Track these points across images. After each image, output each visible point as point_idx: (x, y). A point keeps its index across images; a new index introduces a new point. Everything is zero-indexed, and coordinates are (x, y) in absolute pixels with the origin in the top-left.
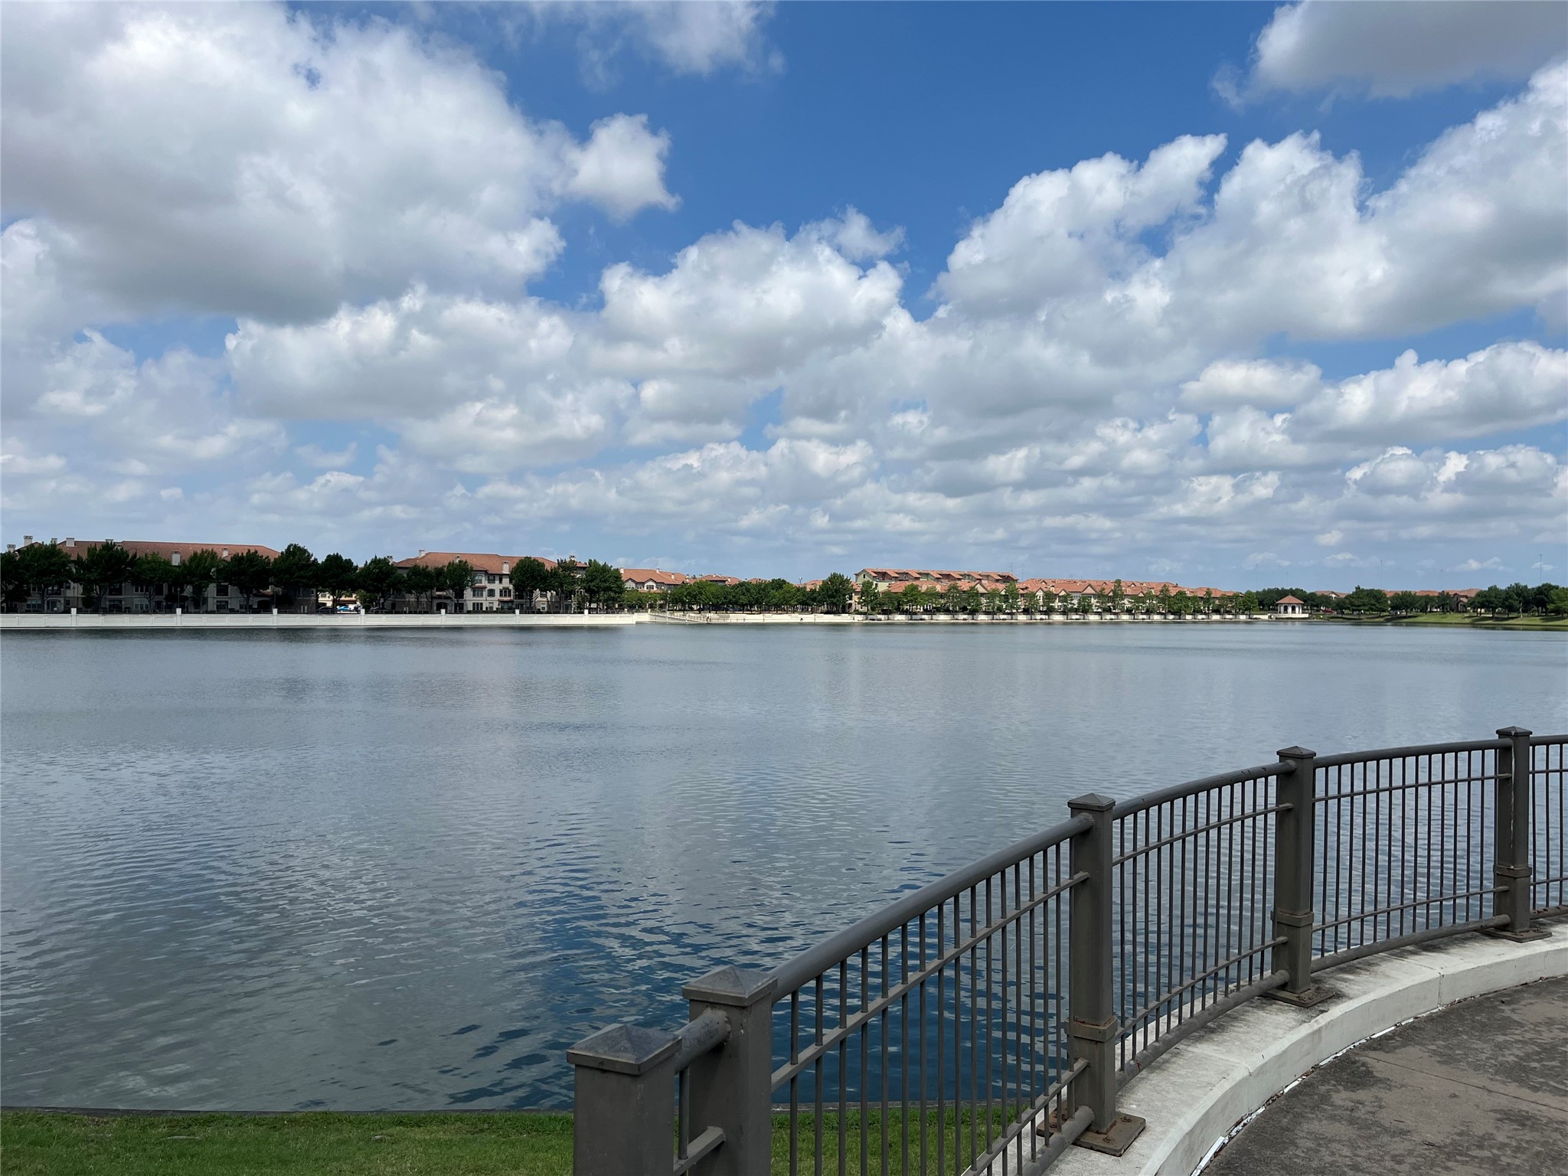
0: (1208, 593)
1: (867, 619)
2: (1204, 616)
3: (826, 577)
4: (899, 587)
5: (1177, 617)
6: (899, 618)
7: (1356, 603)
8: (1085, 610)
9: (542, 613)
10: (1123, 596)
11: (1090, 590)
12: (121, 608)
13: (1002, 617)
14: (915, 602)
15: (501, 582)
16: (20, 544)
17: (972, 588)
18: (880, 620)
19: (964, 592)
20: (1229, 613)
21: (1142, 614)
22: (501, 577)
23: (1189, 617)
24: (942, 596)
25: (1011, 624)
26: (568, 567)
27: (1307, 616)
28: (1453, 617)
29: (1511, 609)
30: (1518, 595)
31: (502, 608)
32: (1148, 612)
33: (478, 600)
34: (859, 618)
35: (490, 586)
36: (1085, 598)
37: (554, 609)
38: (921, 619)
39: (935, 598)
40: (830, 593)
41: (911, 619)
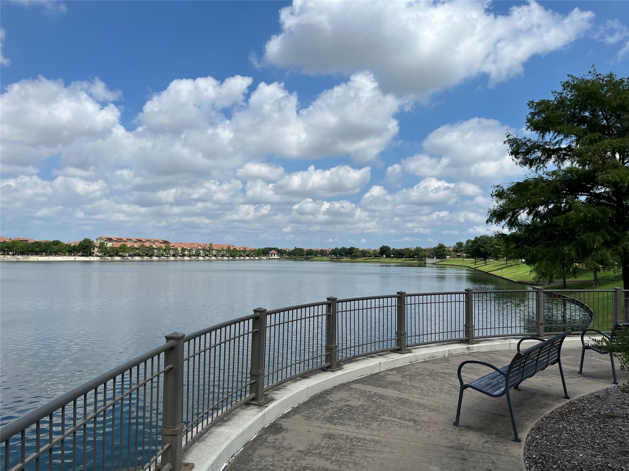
0: (245, 249)
1: (101, 259)
2: (243, 258)
3: (81, 239)
4: (117, 245)
5: (233, 258)
6: (117, 258)
7: (295, 253)
8: (198, 255)
10: (213, 250)
11: (200, 247)
13: (163, 258)
14: (125, 251)
17: (151, 246)
18: (108, 259)
19: (147, 247)
20: (252, 256)
21: (220, 257)
23: (238, 258)
24: (137, 249)
25: (167, 261)
27: (279, 257)
28: (325, 258)
29: (342, 255)
30: (344, 250)
32: (223, 256)
34: (98, 258)
36: (198, 250)
38: (127, 259)
39: (134, 250)
40: (83, 247)
41: (123, 259)
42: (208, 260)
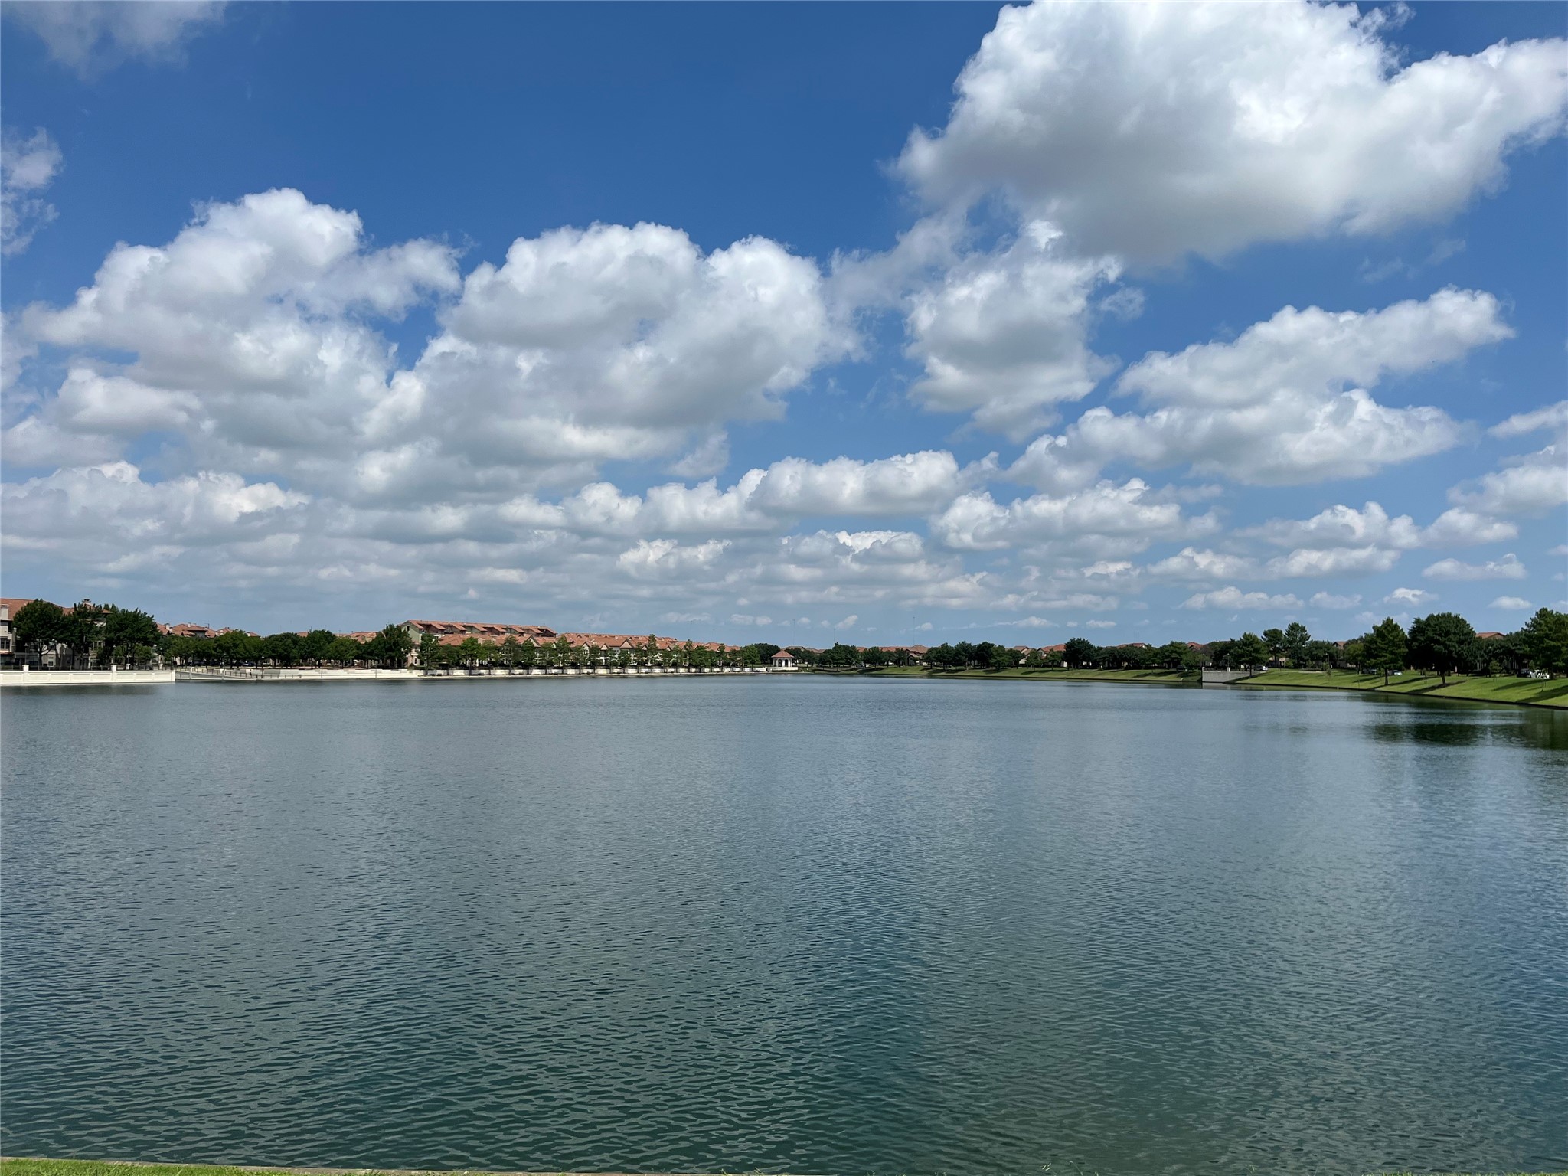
0: (722, 647)
1: (426, 674)
2: (718, 670)
3: (381, 627)
4: (456, 640)
5: (698, 670)
6: (459, 673)
7: (836, 657)
8: (624, 665)
10: (656, 651)
11: (626, 645)
13: (554, 671)
14: (473, 657)
17: (527, 642)
18: (440, 675)
19: (519, 646)
20: (737, 666)
21: (670, 667)
23: (707, 670)
24: (497, 649)
25: (563, 678)
26: (83, 613)
27: (796, 668)
28: (910, 670)
29: (960, 663)
30: (965, 651)
32: (675, 665)
34: (417, 674)
36: (624, 652)
37: (65, 664)
38: (480, 674)
39: (494, 652)
40: (387, 646)
41: (470, 674)
42: (646, 676)
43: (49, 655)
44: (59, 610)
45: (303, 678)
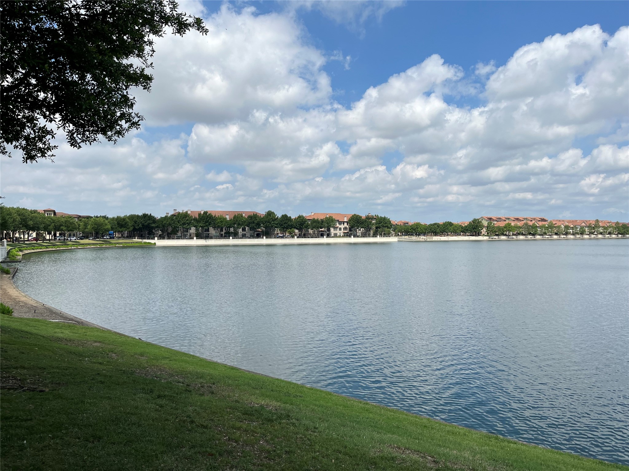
1: (489, 238)
3: (471, 220)
4: (502, 224)
5: (623, 236)
6: (503, 237)
8: (582, 234)
9: (358, 237)
10: (599, 227)
11: (583, 224)
12: (209, 237)
13: (547, 236)
14: (509, 231)
15: (344, 225)
16: (171, 213)
17: (534, 224)
18: (495, 238)
19: (530, 226)
21: (607, 234)
22: (344, 223)
24: (520, 227)
25: (550, 239)
26: (369, 218)
31: (344, 236)
32: (610, 233)
33: (335, 232)
34: (486, 238)
35: (340, 226)
36: (582, 228)
37: (364, 235)
38: (513, 238)
39: (518, 229)
40: (473, 227)
41: (508, 238)
42: (594, 239)
43: (359, 232)
44: (361, 217)
45: (441, 240)
